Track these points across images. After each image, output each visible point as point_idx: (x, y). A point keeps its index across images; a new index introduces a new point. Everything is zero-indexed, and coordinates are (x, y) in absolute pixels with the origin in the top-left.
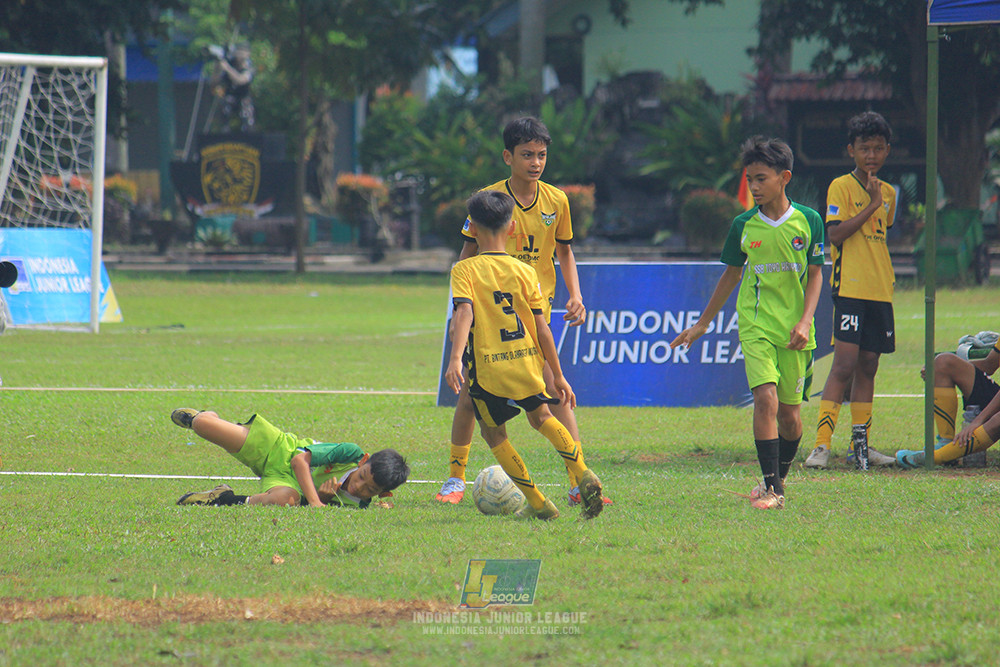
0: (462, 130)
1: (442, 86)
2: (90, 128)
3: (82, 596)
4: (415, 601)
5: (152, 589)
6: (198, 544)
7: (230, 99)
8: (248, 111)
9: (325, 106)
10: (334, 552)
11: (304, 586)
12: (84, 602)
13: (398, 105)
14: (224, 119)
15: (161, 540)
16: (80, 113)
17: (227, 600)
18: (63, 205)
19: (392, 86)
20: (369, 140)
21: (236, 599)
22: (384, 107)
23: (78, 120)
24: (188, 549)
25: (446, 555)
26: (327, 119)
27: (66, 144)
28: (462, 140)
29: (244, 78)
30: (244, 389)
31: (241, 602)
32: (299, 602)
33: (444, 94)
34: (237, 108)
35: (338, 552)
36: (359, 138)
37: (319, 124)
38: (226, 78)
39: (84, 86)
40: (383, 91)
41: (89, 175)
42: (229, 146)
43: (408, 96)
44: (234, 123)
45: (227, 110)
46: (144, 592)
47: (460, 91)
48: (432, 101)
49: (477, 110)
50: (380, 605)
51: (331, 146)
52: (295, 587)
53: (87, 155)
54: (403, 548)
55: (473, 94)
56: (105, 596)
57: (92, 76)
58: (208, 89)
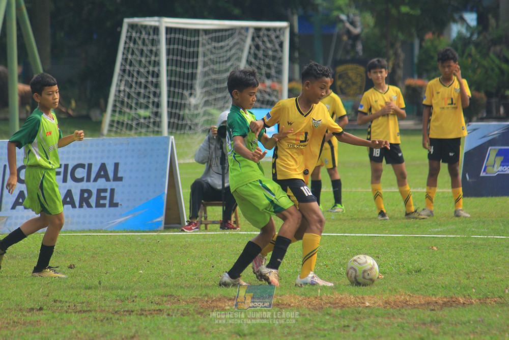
0: (470, 55)
1: (459, 33)
2: (281, 58)
3: (283, 295)
4: (452, 298)
5: (317, 291)
6: (340, 268)
7: (350, 42)
8: (359, 47)
9: (398, 45)
10: (409, 272)
11: (395, 289)
12: (284, 298)
13: (436, 43)
14: (347, 52)
15: (321, 266)
16: (276, 51)
17: (356, 297)
18: (267, 97)
19: (433, 33)
20: (421, 61)
21: (360, 296)
22: (429, 44)
23: (275, 54)
24: (335, 271)
25: (467, 274)
26: (400, 51)
27: (269, 66)
28: (470, 60)
29: (356, 31)
30: (360, 189)
31: (363, 298)
32: (392, 299)
33: (460, 36)
34: (354, 46)
35: (412, 273)
36: (416, 60)
37: (396, 54)
38: (348, 32)
39: (277, 37)
40: (429, 36)
41: (280, 81)
42: (350, 66)
43: (442, 38)
44: (352, 54)
45: (349, 48)
46: (313, 293)
47: (468, 35)
48: (454, 40)
49: (477, 45)
50: (434, 299)
51: (402, 65)
52: (390, 290)
53: (279, 72)
54: (445, 270)
55: (475, 37)
56: (295, 295)
57: (282, 32)
58: (339, 38)
